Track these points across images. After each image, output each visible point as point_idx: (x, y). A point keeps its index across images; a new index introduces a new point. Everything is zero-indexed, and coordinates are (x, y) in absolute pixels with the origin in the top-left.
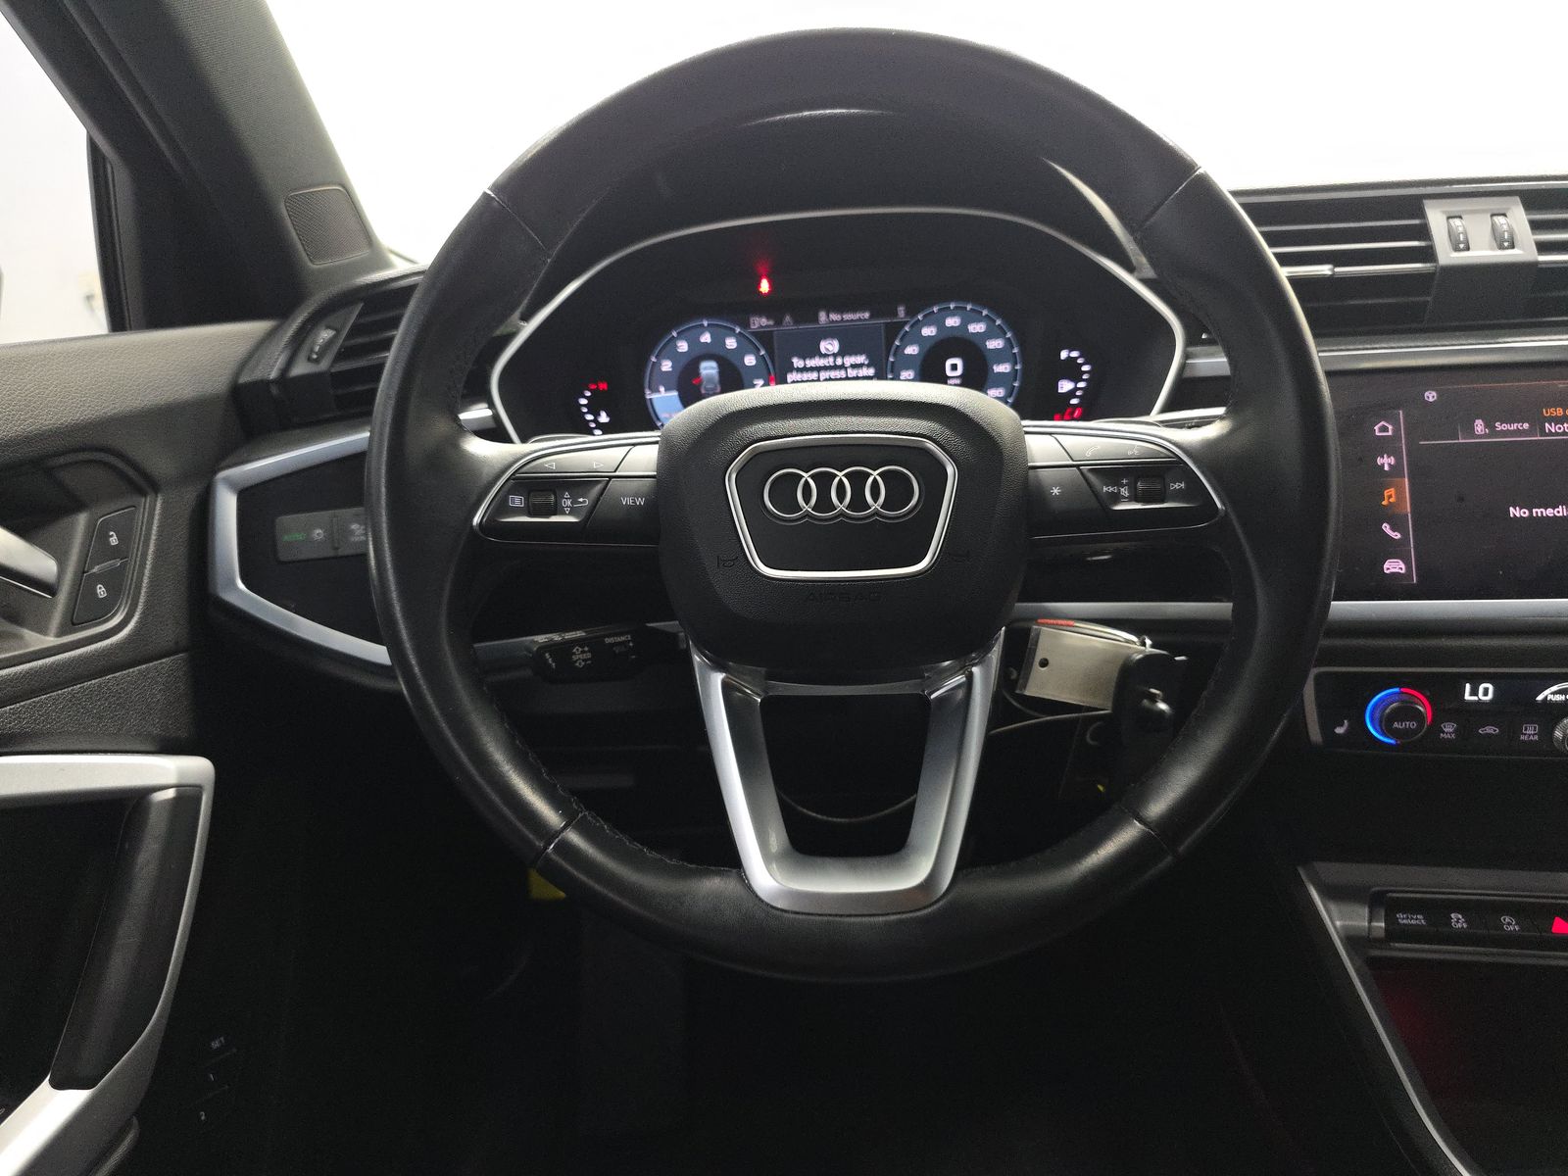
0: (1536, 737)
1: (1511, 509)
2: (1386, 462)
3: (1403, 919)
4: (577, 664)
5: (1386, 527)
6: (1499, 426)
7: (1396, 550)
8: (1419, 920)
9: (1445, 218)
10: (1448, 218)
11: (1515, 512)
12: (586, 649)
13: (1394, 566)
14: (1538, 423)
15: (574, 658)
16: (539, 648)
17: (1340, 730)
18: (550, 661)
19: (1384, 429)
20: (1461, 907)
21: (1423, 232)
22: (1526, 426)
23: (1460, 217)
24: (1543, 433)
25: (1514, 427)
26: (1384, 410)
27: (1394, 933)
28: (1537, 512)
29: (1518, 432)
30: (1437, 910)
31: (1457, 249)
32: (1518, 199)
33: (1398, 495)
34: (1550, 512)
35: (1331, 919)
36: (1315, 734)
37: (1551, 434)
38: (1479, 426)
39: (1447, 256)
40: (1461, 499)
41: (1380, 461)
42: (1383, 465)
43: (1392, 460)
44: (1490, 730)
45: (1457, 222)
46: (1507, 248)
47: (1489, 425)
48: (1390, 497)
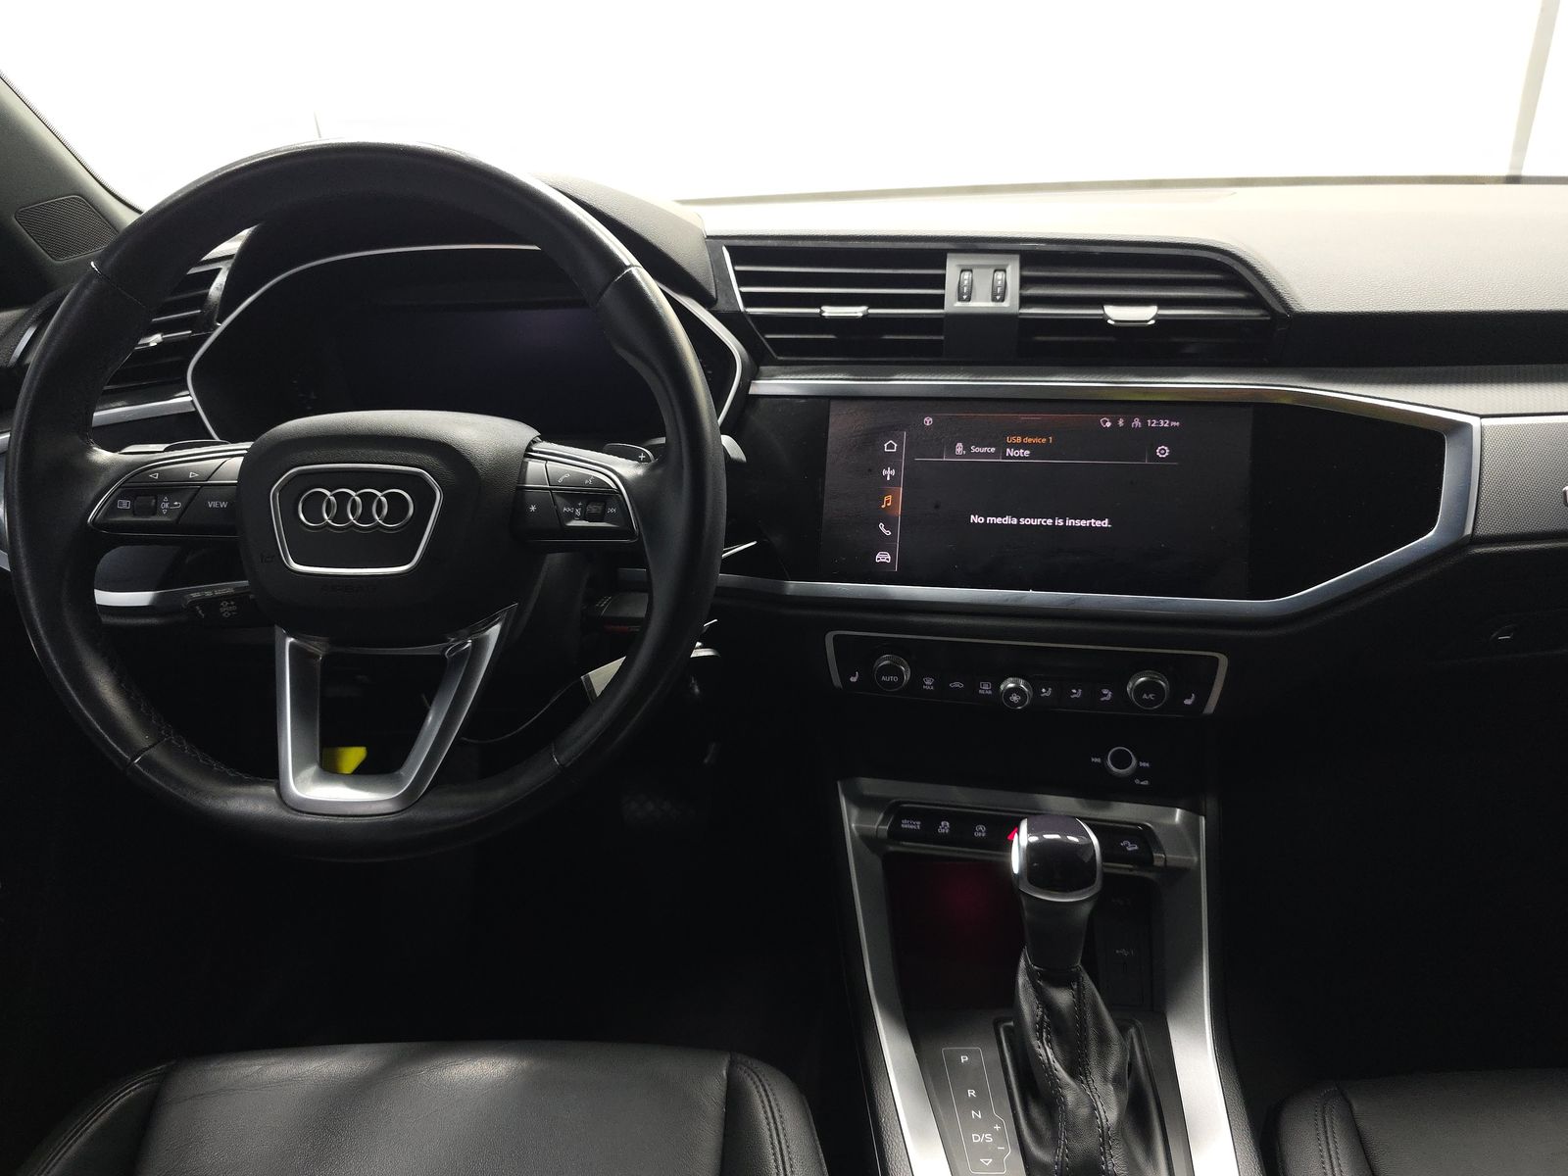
0: (990, 692)
1: (972, 516)
2: (889, 473)
3: (906, 825)
4: (224, 615)
5: (882, 526)
6: (974, 449)
7: (885, 544)
8: (917, 825)
9: (959, 272)
10: (962, 271)
11: (975, 519)
12: (232, 603)
13: (883, 557)
14: (1002, 448)
15: (222, 610)
16: (193, 602)
17: (853, 679)
18: (200, 612)
19: (891, 446)
20: (947, 816)
21: (940, 281)
22: (993, 450)
23: (971, 271)
24: (1005, 457)
25: (984, 450)
26: (890, 431)
27: (896, 834)
28: (991, 520)
29: (986, 455)
30: (930, 817)
31: (960, 299)
32: (1017, 257)
33: (893, 501)
34: (998, 520)
35: (849, 820)
36: (837, 681)
37: (1010, 457)
38: (959, 448)
39: (953, 305)
40: (937, 507)
41: (884, 472)
42: (886, 475)
43: (893, 472)
44: (957, 685)
45: (966, 276)
46: (998, 301)
47: (966, 448)
48: (888, 502)
